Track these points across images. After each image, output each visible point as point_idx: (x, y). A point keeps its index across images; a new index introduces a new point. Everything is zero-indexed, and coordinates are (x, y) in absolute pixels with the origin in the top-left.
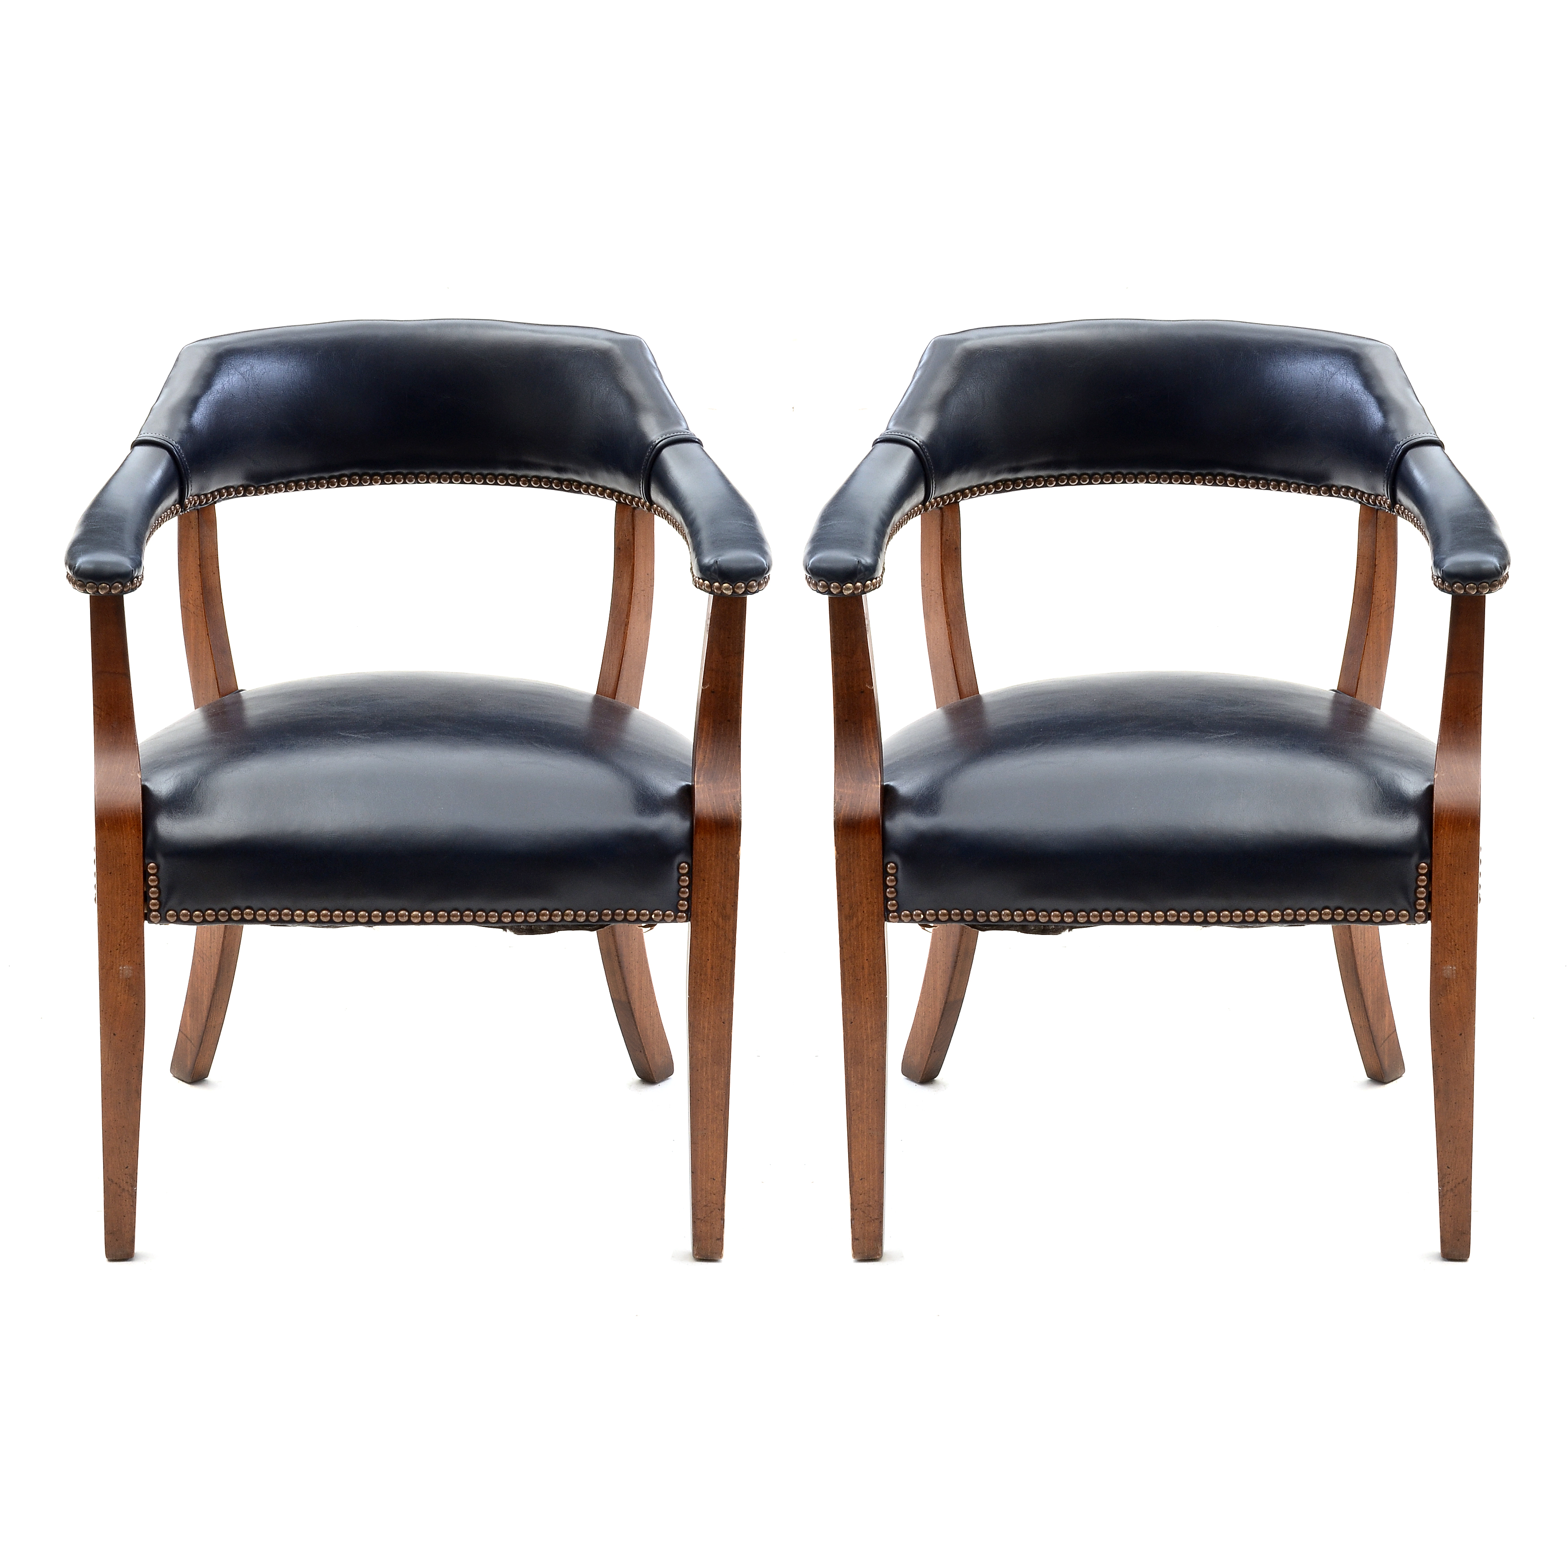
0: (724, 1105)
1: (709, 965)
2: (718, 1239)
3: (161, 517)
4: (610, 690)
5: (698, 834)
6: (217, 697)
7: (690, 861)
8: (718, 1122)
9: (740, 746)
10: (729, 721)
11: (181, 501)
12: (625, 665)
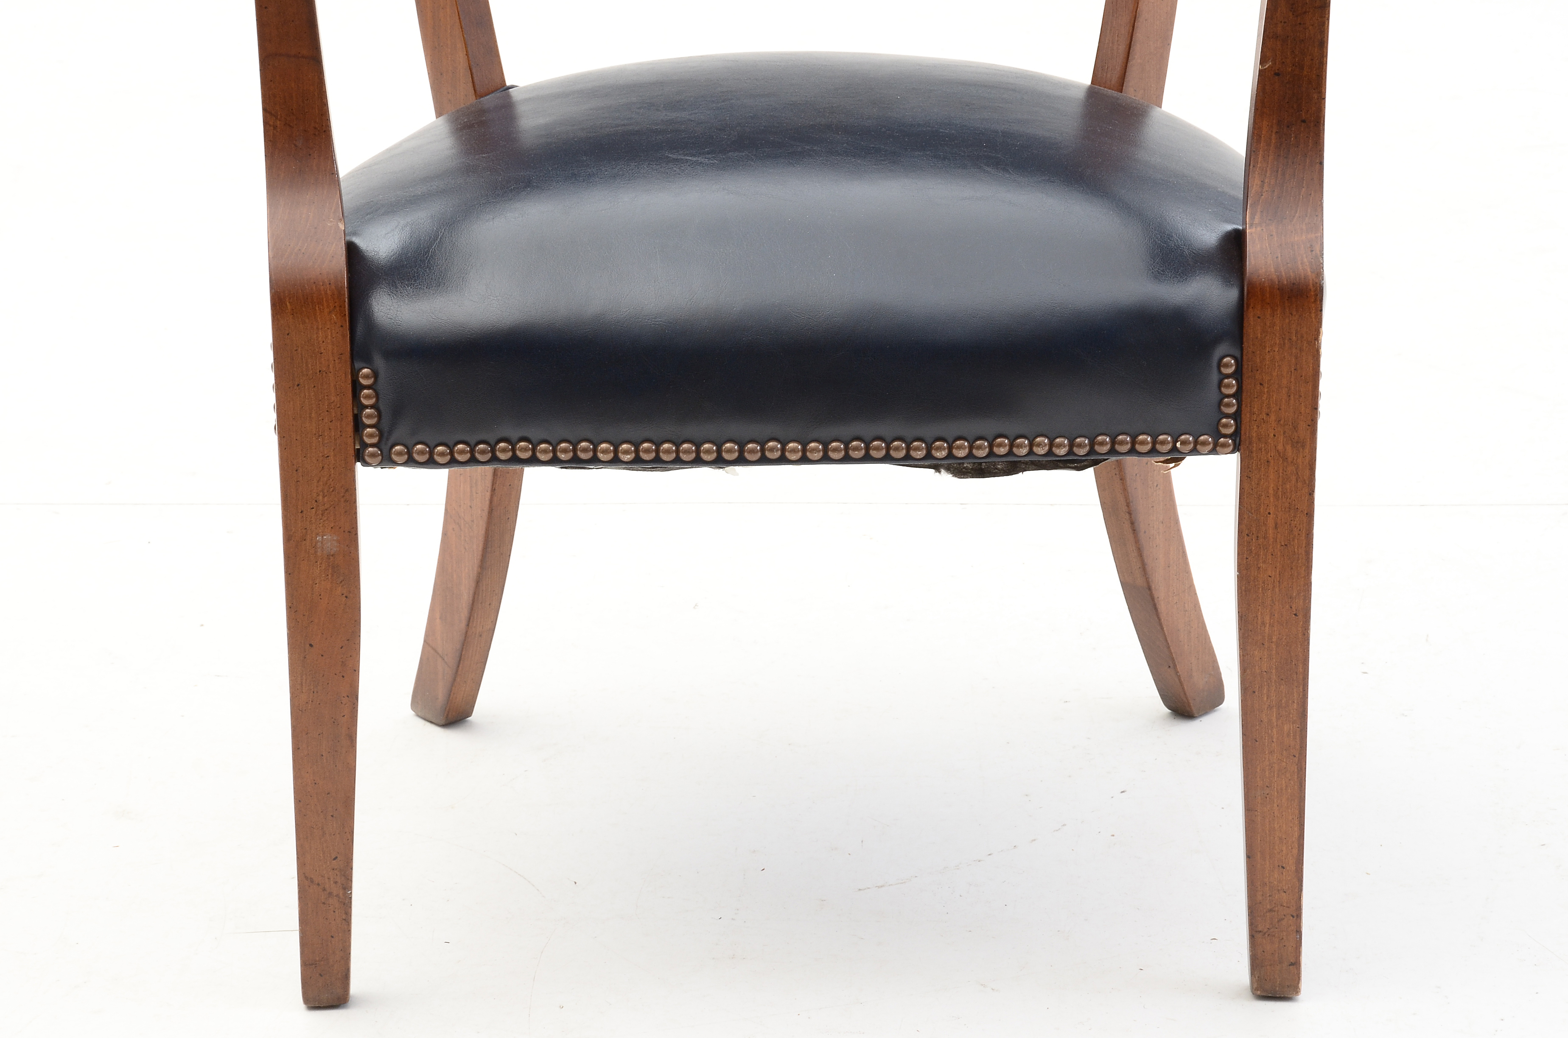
0: (1298, 747)
1: (1271, 521)
2: (1292, 964)
4: (1113, 76)
5: (1251, 309)
6: (472, 99)
7: (1238, 355)
8: (1288, 775)
9: (1321, 163)
10: (1304, 121)
12: (1139, 35)
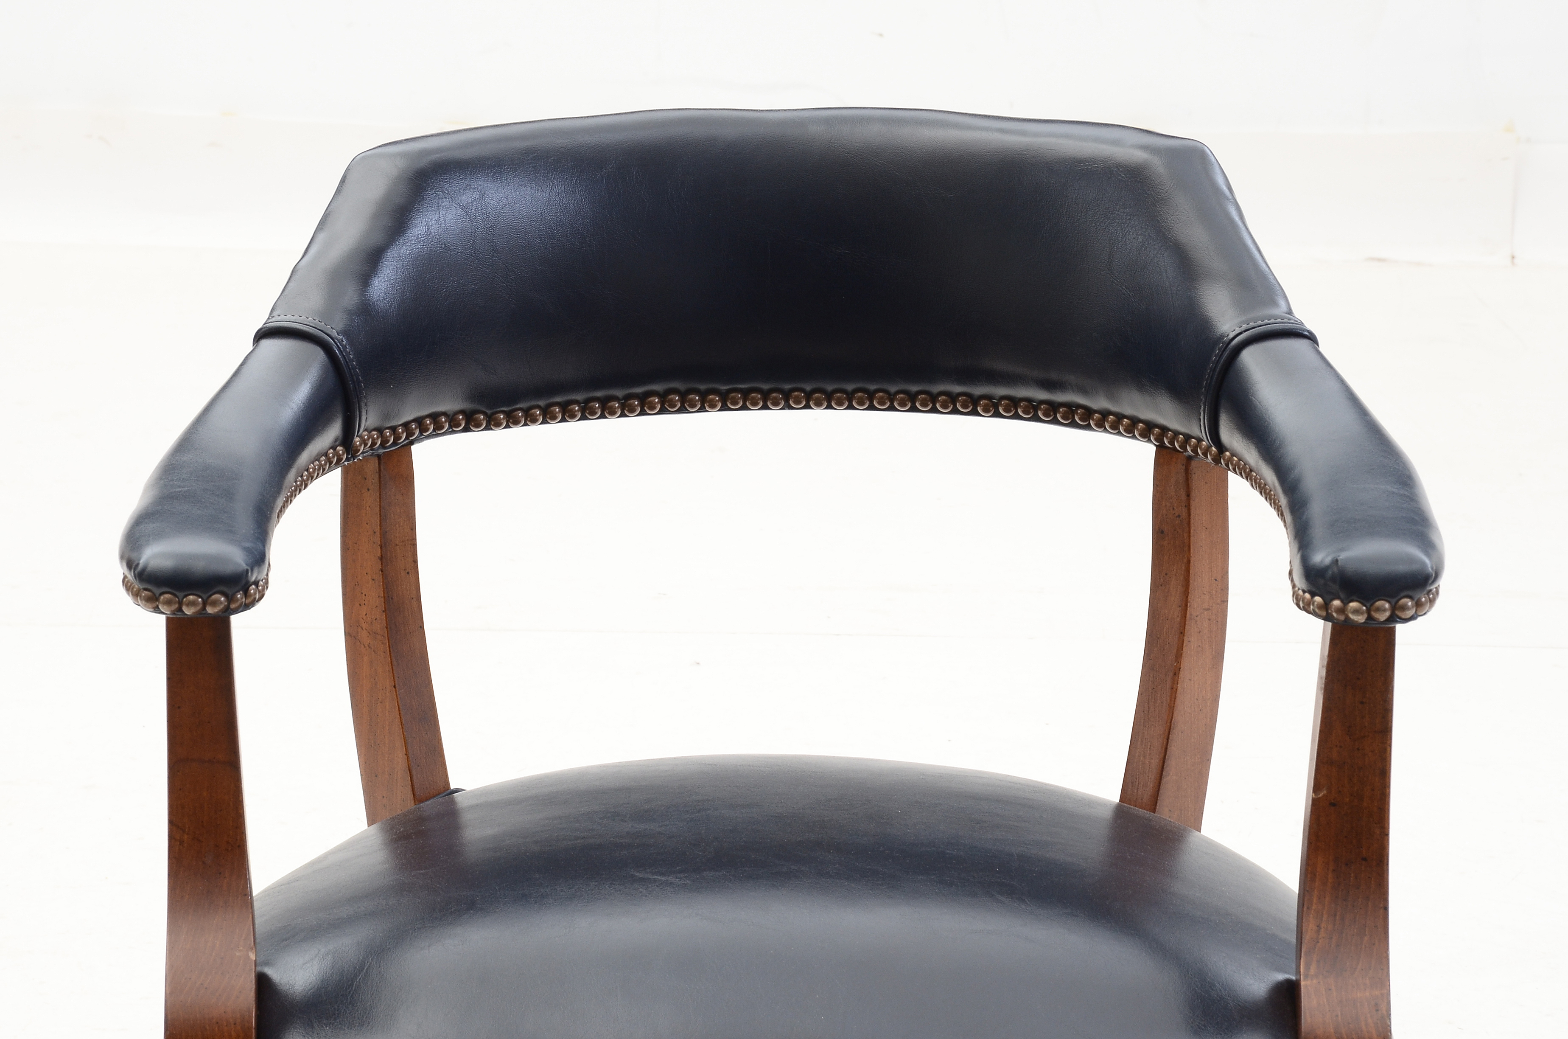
3: (307, 470)
4: (1146, 794)
6: (410, 805)
9: (1386, 909)
10: (1365, 859)
11: (346, 440)
12: (1174, 749)
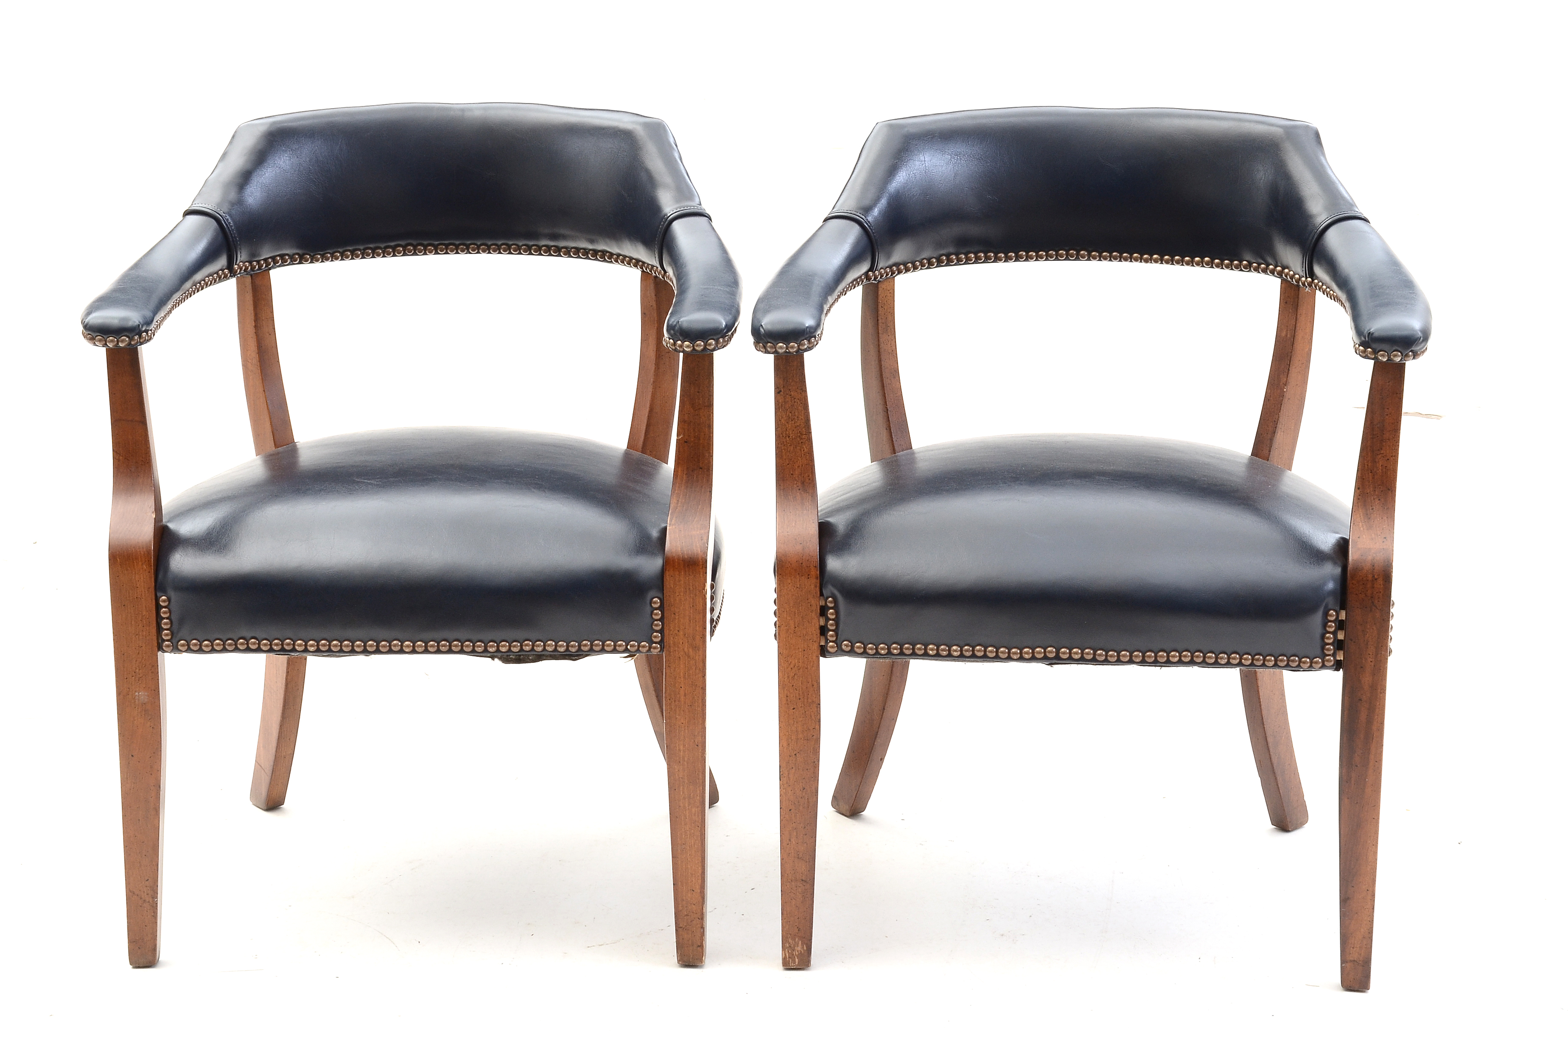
1: (682, 693)
2: (699, 946)
5: (669, 572)
7: (661, 596)
8: (695, 837)
10: (701, 468)
